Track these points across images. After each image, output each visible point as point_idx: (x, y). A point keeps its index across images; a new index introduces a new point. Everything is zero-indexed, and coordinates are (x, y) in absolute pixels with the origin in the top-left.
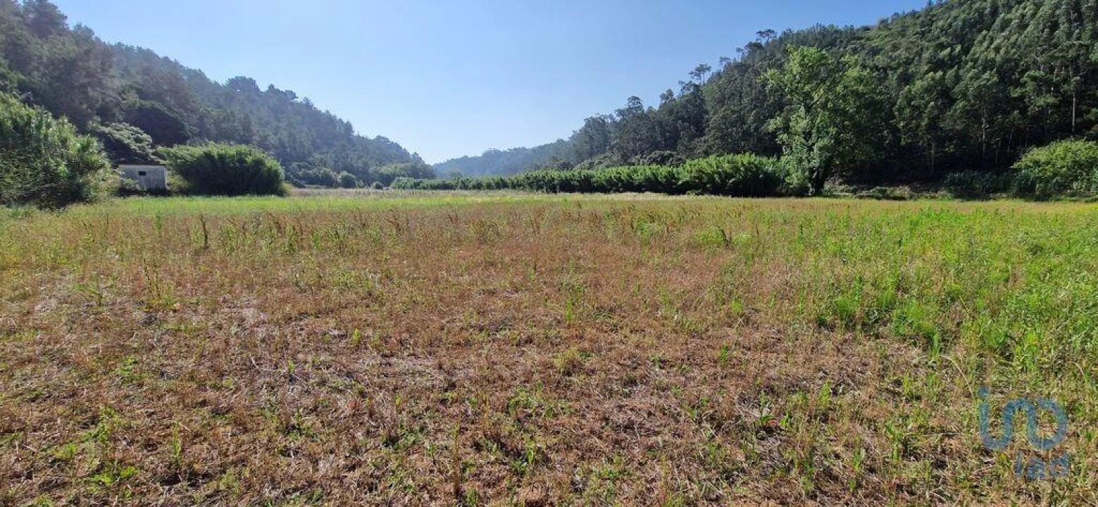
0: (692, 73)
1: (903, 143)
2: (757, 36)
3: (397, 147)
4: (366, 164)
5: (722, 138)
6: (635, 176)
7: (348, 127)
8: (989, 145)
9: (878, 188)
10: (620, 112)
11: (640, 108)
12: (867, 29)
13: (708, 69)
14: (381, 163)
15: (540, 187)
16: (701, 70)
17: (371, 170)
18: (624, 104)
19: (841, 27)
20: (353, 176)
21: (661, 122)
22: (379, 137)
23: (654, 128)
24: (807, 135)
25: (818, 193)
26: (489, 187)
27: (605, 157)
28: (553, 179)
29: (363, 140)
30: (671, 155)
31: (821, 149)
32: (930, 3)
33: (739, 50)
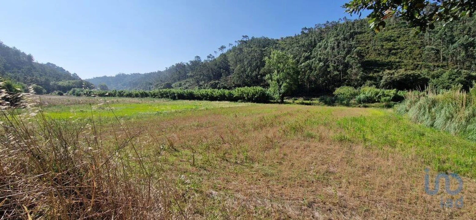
0: (219, 48)
1: (300, 83)
2: (242, 37)
3: (62, 69)
4: (47, 80)
5: (239, 77)
6: (214, 93)
7: (30, 58)
8: (322, 85)
9: (294, 98)
10: (191, 62)
11: (201, 60)
12: (278, 40)
13: (225, 47)
14: (58, 79)
15: (167, 97)
16: (223, 48)
17: (52, 83)
18: (193, 59)
19: (270, 38)
20: (41, 87)
21: (212, 68)
22: (49, 64)
23: (209, 71)
24: (278, 81)
25: (282, 102)
26: (137, 96)
27: (186, 82)
28: (174, 93)
29: (42, 65)
30: (219, 83)
31: (284, 87)
32: (296, 35)
33: (236, 42)
